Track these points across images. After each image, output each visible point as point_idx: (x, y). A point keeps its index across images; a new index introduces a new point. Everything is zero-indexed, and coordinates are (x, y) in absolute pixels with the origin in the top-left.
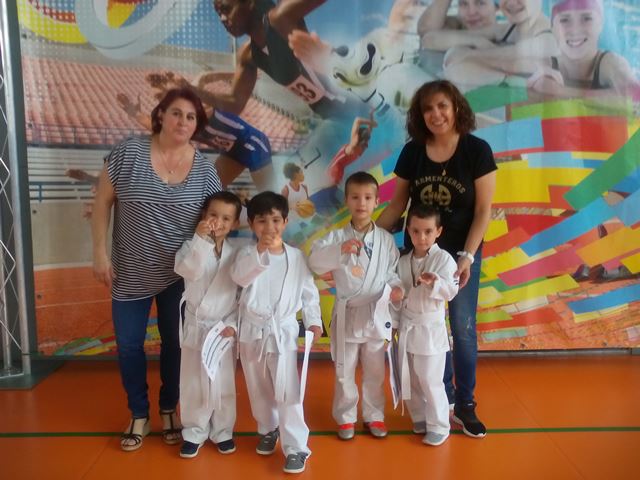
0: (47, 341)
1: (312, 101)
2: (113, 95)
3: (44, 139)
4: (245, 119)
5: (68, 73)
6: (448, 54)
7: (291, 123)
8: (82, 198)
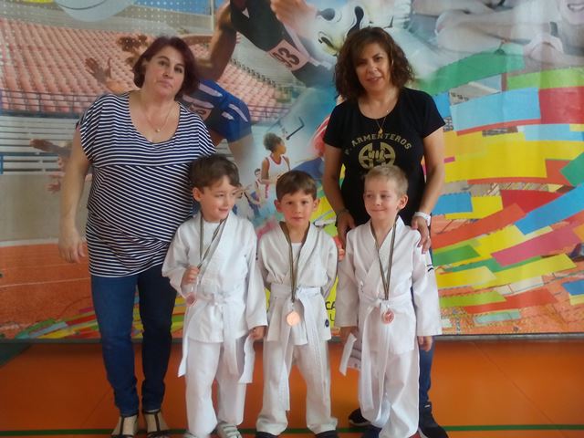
0: (8, 323)
1: (296, 67)
2: (82, 60)
3: (6, 106)
4: (224, 86)
5: (32, 35)
6: (440, 17)
7: (272, 90)
8: (47, 170)
